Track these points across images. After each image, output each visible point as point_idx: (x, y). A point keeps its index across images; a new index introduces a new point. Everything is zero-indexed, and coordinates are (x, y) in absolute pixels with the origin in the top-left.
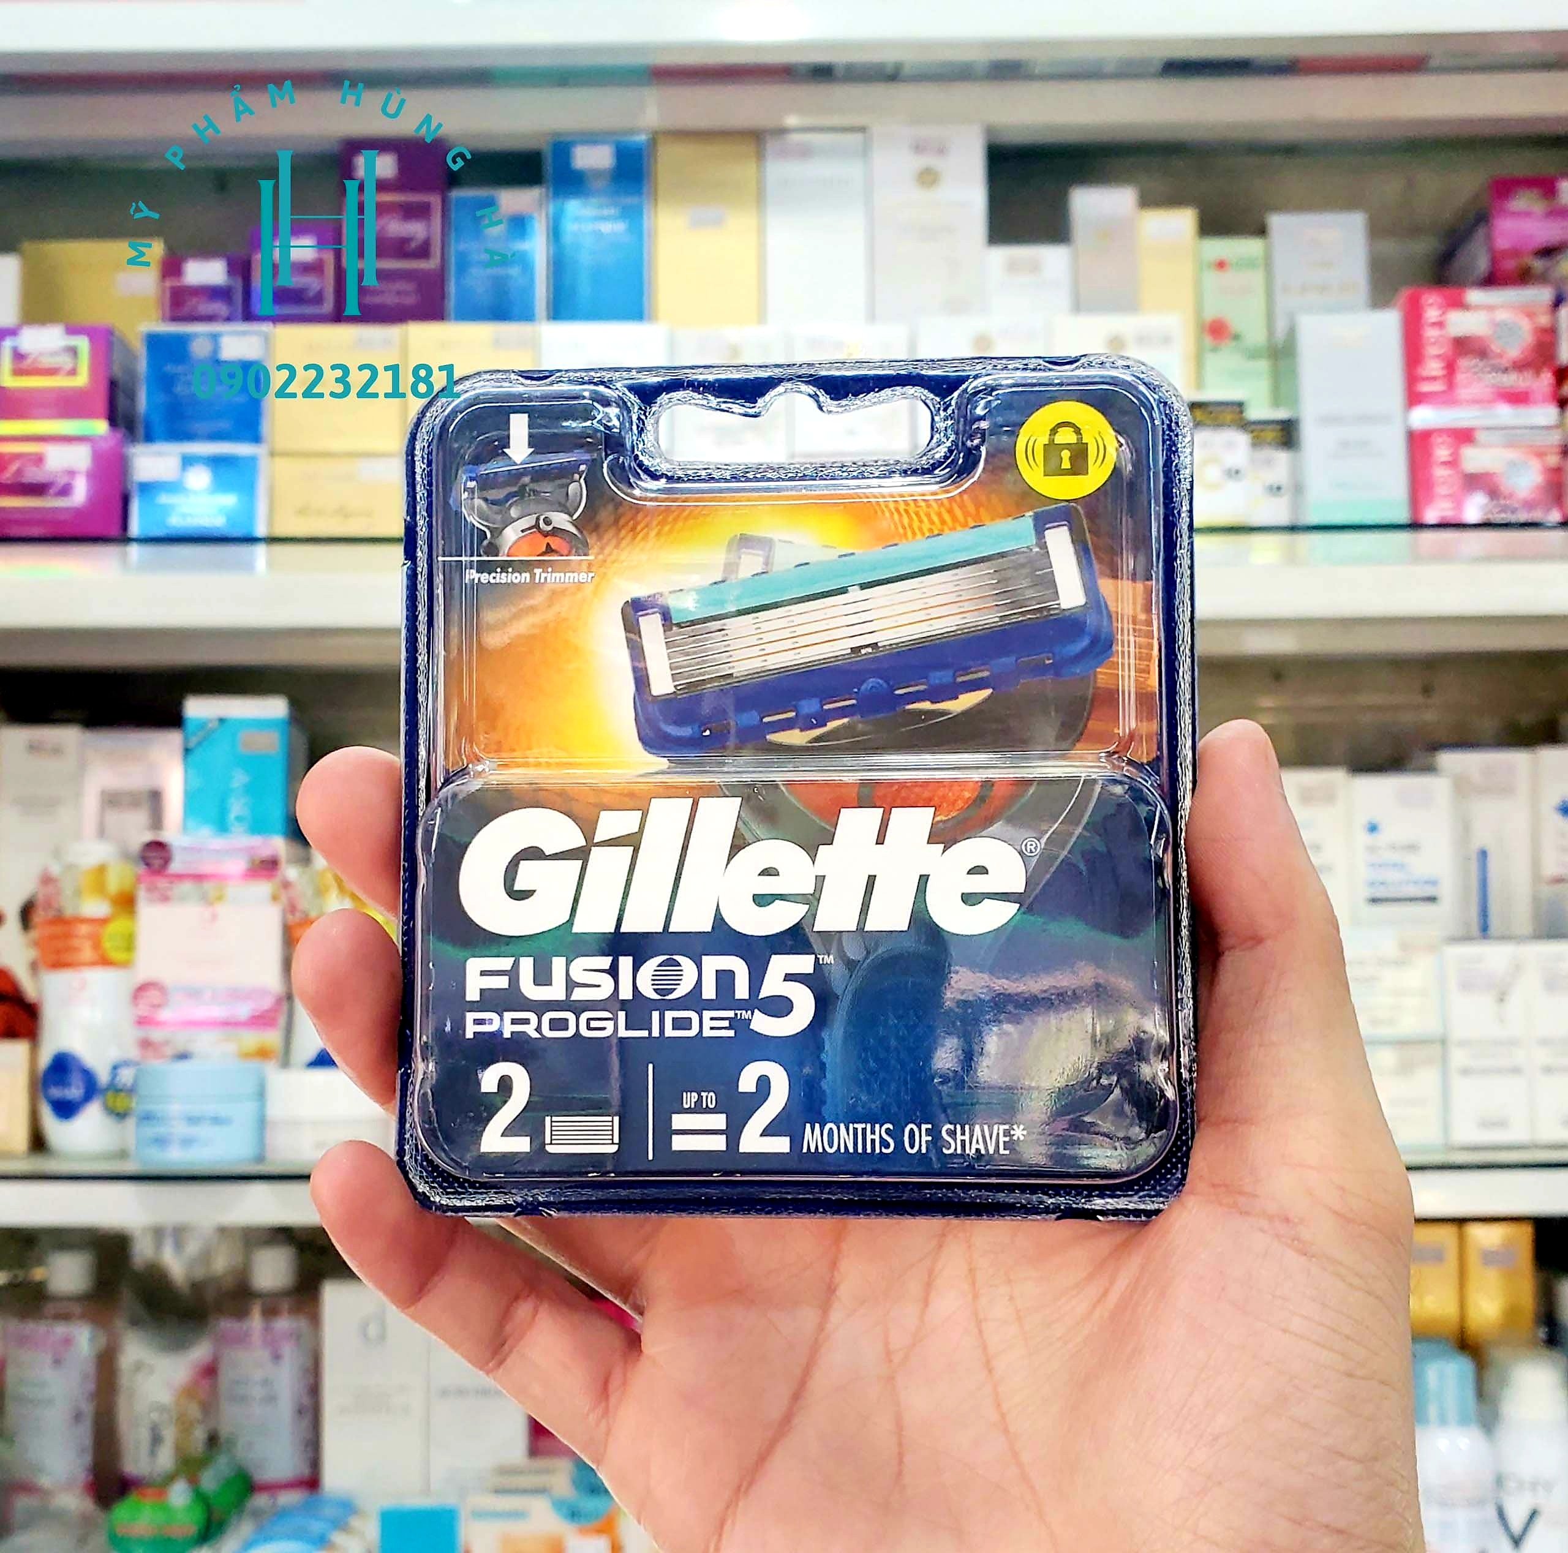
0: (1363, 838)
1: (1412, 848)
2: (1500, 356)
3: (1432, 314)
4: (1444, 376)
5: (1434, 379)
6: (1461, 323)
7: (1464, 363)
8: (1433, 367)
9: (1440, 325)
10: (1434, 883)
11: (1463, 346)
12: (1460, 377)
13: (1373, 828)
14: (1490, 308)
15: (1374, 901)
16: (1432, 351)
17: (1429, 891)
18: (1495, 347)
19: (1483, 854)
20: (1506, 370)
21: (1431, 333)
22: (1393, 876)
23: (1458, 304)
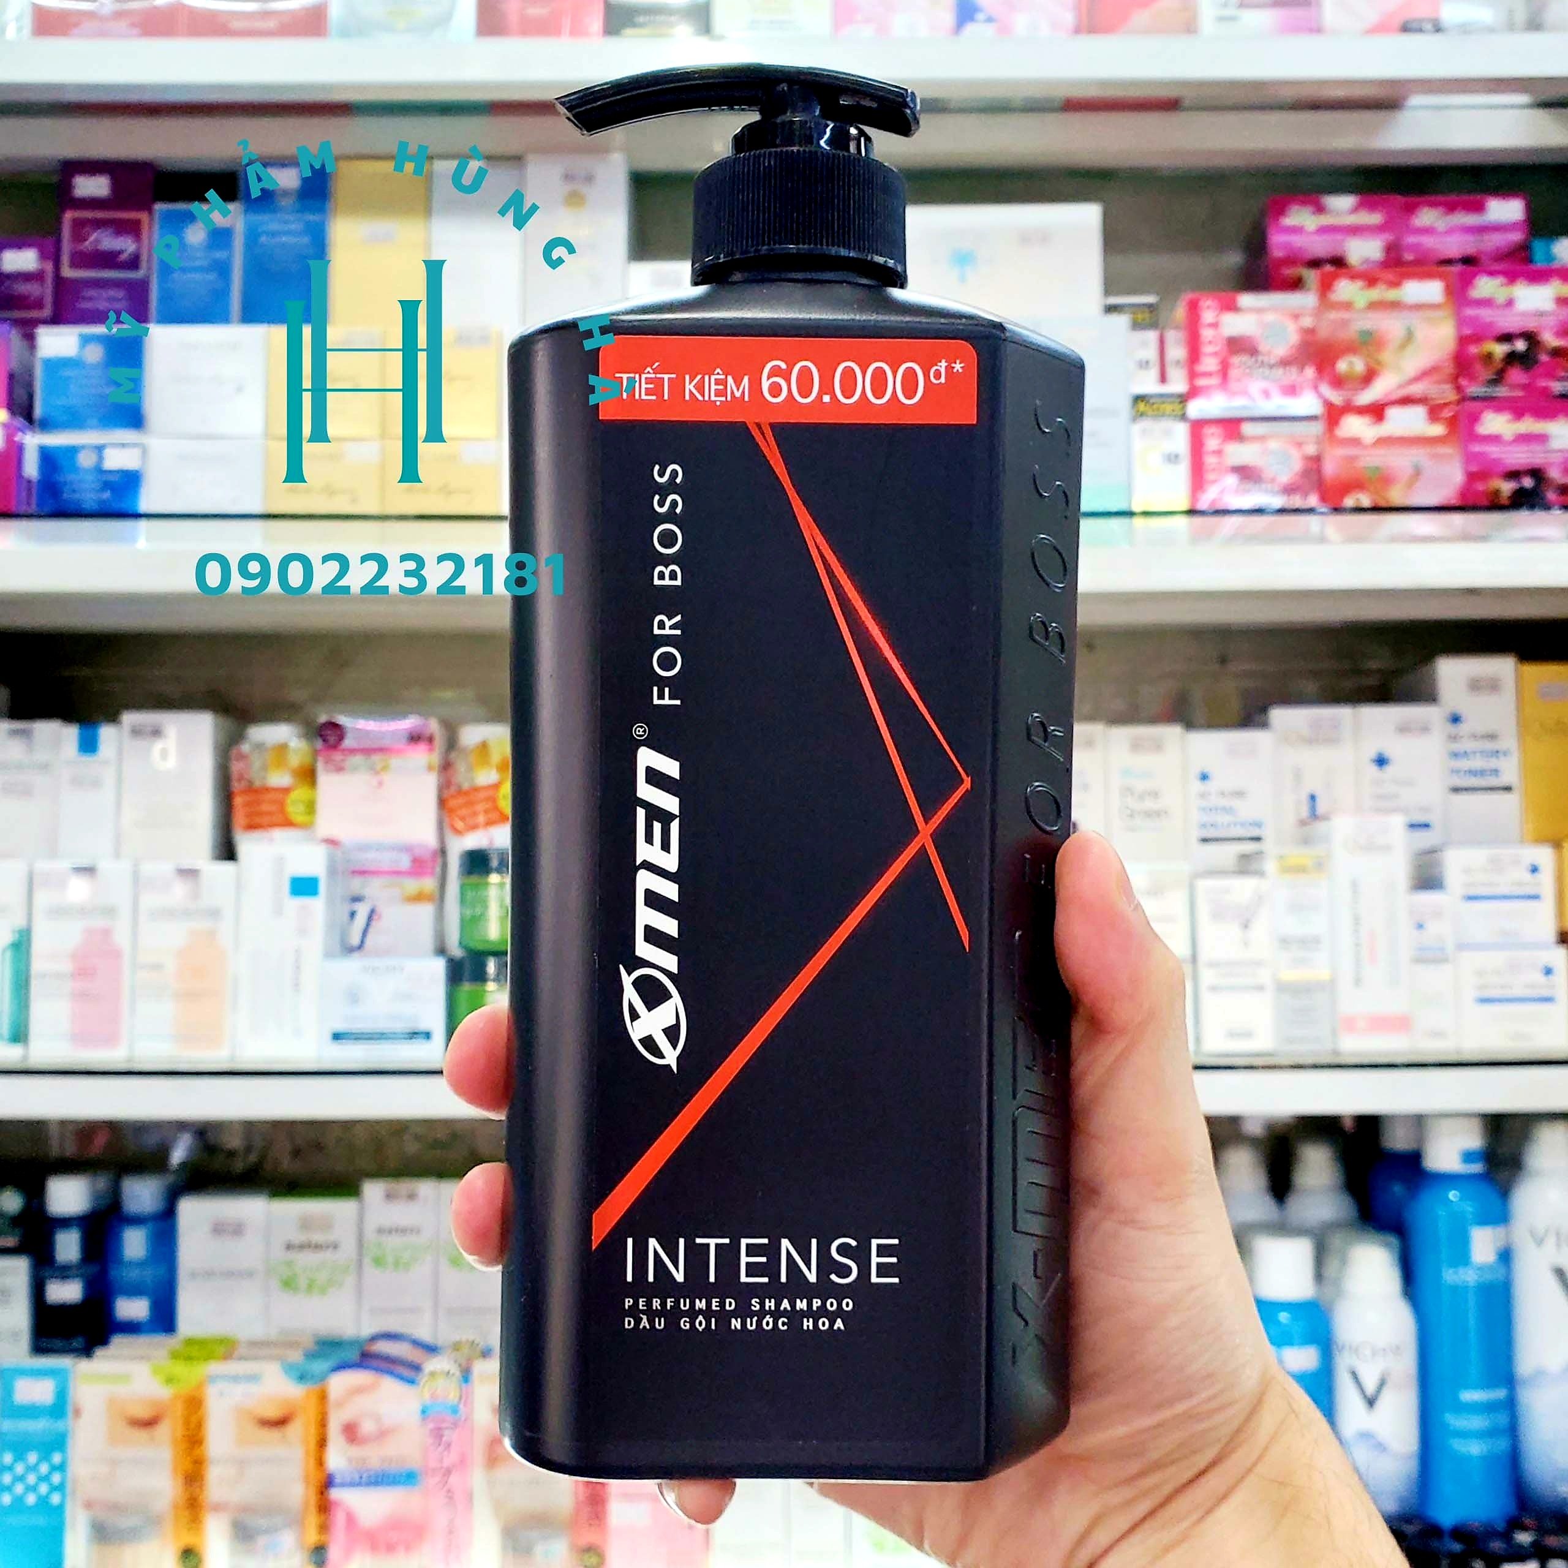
0: (1197, 786)
1: (1239, 794)
2: (1269, 353)
3: (1208, 315)
4: (1219, 371)
5: (1209, 374)
6: (1235, 324)
7: (1236, 360)
8: (1209, 363)
9: (1215, 325)
10: (1258, 825)
11: (1238, 346)
12: (1233, 373)
13: (1204, 777)
14: (1259, 311)
15: (1205, 840)
16: (1207, 349)
17: (1255, 833)
18: (1263, 347)
19: (1313, 798)
20: (1271, 367)
21: (1207, 334)
22: (1223, 819)
23: (1230, 306)
